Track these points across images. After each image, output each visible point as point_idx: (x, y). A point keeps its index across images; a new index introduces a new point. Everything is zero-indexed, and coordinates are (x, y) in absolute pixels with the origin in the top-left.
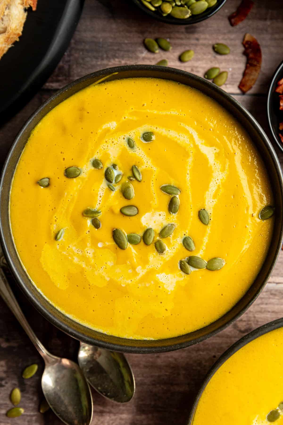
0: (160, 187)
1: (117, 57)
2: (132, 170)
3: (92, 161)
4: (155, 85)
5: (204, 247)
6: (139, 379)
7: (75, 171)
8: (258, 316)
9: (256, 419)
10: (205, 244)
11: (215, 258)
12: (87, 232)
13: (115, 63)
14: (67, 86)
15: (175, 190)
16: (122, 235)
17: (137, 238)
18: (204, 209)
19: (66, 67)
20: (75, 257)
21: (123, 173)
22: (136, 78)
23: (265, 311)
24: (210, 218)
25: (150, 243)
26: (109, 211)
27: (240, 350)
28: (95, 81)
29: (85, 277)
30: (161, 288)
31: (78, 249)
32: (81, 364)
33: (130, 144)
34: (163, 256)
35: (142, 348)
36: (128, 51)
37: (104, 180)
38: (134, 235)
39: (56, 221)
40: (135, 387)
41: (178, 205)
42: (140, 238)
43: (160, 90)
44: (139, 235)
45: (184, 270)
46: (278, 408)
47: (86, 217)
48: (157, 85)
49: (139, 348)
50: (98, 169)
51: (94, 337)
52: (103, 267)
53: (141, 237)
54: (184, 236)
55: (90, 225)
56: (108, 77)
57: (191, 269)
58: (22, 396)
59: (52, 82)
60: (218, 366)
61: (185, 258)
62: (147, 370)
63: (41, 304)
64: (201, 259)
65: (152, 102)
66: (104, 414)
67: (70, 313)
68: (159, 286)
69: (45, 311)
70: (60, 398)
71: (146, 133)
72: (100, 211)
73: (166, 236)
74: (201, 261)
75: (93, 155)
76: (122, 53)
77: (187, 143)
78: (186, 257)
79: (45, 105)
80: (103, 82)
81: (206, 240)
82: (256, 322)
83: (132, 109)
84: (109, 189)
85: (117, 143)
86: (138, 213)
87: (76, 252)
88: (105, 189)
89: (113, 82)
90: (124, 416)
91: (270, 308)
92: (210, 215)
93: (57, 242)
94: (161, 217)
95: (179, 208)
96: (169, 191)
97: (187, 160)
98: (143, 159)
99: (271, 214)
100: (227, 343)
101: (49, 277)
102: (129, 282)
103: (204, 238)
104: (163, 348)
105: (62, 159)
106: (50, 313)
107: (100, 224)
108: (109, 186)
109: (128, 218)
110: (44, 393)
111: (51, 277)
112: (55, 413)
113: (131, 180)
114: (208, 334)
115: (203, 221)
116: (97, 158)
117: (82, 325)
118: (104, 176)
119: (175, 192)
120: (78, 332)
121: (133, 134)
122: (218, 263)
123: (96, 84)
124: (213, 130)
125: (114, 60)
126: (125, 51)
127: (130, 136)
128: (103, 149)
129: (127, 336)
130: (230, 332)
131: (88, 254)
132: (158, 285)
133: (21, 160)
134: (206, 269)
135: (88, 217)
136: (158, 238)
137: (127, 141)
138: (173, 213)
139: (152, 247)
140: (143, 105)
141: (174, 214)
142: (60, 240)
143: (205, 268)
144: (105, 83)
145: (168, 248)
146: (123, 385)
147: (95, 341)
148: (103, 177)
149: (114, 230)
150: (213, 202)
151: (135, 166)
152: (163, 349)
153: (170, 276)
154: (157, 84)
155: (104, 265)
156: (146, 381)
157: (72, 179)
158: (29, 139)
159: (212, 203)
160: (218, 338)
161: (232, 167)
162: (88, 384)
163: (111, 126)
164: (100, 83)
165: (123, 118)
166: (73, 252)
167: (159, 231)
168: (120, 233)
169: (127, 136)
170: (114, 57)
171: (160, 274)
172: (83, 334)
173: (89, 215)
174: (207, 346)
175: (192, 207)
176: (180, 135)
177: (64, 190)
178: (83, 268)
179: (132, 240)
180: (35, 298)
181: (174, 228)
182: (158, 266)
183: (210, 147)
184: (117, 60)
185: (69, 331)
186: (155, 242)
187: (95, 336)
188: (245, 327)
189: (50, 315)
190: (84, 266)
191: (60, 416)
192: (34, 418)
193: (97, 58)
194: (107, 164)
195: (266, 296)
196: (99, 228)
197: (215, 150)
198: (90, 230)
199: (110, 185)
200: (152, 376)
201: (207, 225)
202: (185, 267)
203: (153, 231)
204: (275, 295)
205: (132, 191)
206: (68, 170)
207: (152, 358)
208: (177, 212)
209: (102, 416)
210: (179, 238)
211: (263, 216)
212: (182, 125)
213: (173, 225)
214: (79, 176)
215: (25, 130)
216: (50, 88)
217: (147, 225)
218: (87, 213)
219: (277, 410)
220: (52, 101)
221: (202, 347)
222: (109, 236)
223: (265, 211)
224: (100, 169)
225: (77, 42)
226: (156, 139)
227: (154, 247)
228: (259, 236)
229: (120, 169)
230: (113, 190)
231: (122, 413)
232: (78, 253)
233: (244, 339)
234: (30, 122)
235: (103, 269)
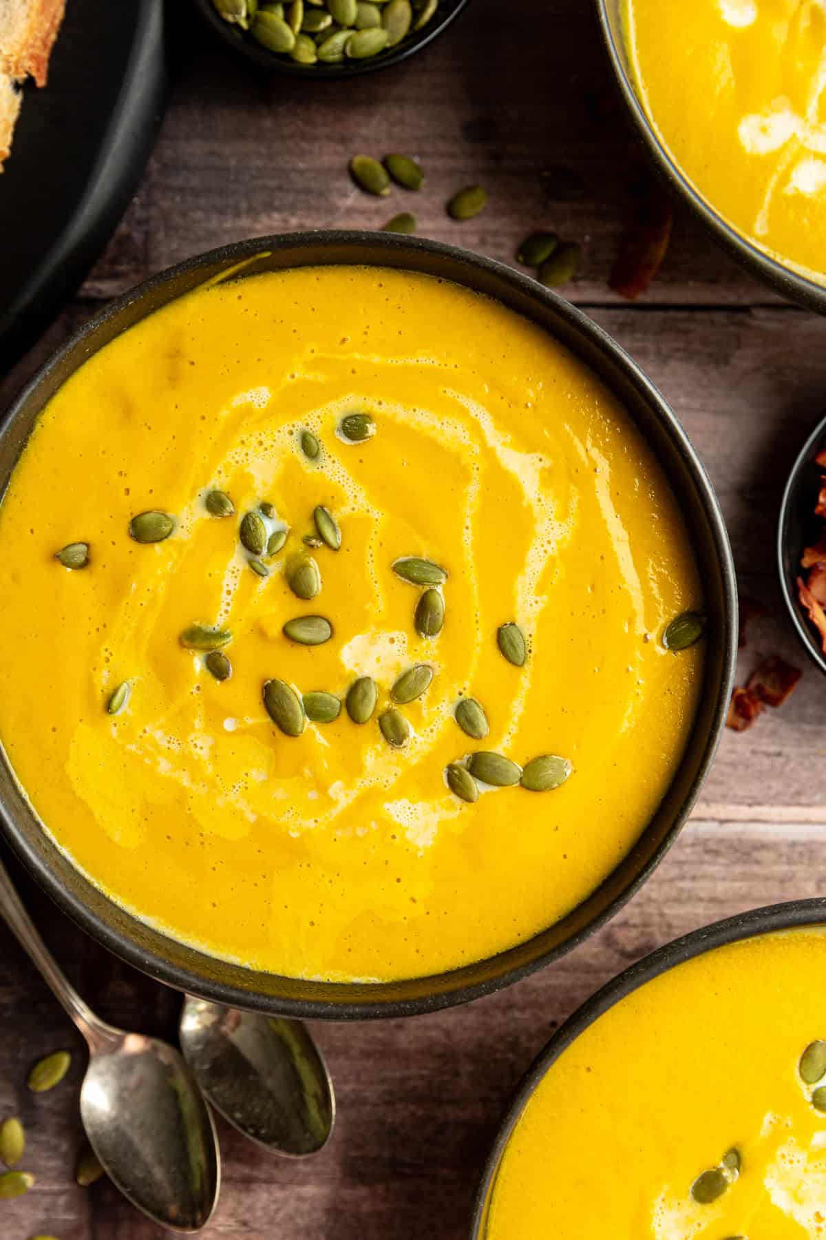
0: (392, 566)
1: (278, 210)
2: (314, 518)
3: (204, 496)
4: (375, 285)
5: (513, 726)
6: (348, 1088)
7: (159, 524)
8: (671, 911)
9: (662, 1195)
10: (516, 719)
11: (544, 757)
12: (194, 690)
13: (269, 224)
14: (131, 291)
15: (432, 572)
16: (287, 696)
17: (330, 703)
18: (513, 624)
19: (138, 237)
20: (159, 759)
21: (290, 527)
22: (321, 267)
23: (690, 898)
24: (529, 648)
25: (366, 719)
26: (252, 630)
27: (617, 1007)
28: (210, 277)
29: (188, 812)
30: (397, 841)
31: (171, 738)
32: (188, 1050)
33: (308, 446)
34: (402, 752)
35: (346, 1005)
36: (308, 191)
37: (238, 547)
38: (321, 698)
39: (108, 660)
40: (334, 1112)
41: (441, 614)
42: (339, 704)
43: (387, 300)
44: (336, 696)
45: (459, 791)
46: (722, 1165)
47: (189, 648)
48: (381, 285)
49: (336, 1005)
50: (223, 517)
51: (213, 976)
52: (239, 785)
53: (341, 703)
54: (459, 699)
55: (201, 671)
56: (244, 264)
57: (479, 788)
58: (28, 1141)
59: (100, 278)
60: (553, 1053)
61: (461, 759)
62: (370, 1064)
63: (67, 889)
64: (505, 761)
65: (366, 333)
66: (254, 1186)
67: (149, 912)
68: (392, 834)
69: (80, 908)
70: (130, 1144)
71: (351, 417)
72: (228, 631)
73: (409, 699)
74: (505, 764)
75: (207, 478)
76: (290, 198)
77: (464, 441)
78: (463, 756)
79: (72, 344)
80: (233, 278)
81: (518, 707)
82: (665, 929)
83: (313, 351)
84: (251, 569)
85: (272, 446)
86: (331, 637)
87: (164, 744)
88: (240, 572)
89: (261, 277)
90: (309, 1190)
91: (703, 888)
92: (530, 639)
93: (110, 719)
94: (396, 646)
95: (443, 622)
96: (415, 574)
97: (464, 491)
98: (344, 490)
99: (695, 634)
100: (586, 986)
101: (90, 814)
102: (309, 823)
103: (514, 702)
104: (402, 1005)
105: (123, 491)
106: (93, 914)
107: (229, 667)
108: (251, 563)
109: (304, 649)
110: (89, 1130)
111: (97, 815)
112: (117, 1184)
113: (312, 546)
114: (526, 966)
115: (510, 656)
116: (218, 488)
117: (182, 946)
118: (239, 535)
119: (432, 577)
120: (171, 965)
121: (316, 419)
122: (552, 769)
123: (213, 286)
124: (535, 407)
125: (270, 217)
126: (298, 192)
127: (308, 425)
128: (234, 463)
129: (306, 973)
130: (596, 956)
131: (198, 750)
132: (389, 833)
133: (11, 495)
134: (520, 788)
135: (195, 648)
136: (386, 704)
137: (300, 441)
138: (427, 634)
139: (371, 729)
140: (344, 340)
141: (429, 637)
142: (120, 712)
143: (518, 783)
144: (236, 282)
145: (416, 732)
146: (300, 1106)
147: (216, 988)
148: (236, 538)
149: (266, 684)
150: (536, 602)
151: (322, 507)
152: (404, 1009)
153: (420, 806)
154: (378, 283)
155: (240, 781)
156: (367, 1094)
157: (148, 546)
158: (30, 438)
159: (534, 605)
160: (562, 974)
161: (589, 508)
162: (206, 1103)
163: (256, 401)
164: (222, 282)
165: (288, 376)
166: (156, 746)
167: (389, 686)
168: (283, 692)
169: (300, 425)
170: (270, 207)
171: (395, 801)
172: (185, 971)
173: (197, 643)
174: (533, 996)
175: (478, 618)
176: (445, 422)
177: (129, 575)
178: (184, 787)
179: (315, 711)
180: (51, 872)
181: (431, 675)
182: (387, 781)
183: (528, 452)
184: (276, 216)
185: (145, 961)
186: (379, 714)
187: (218, 974)
188: (636, 943)
189: (94, 920)
190: (185, 782)
191: (133, 1194)
192: (62, 1200)
193: (221, 211)
194: (247, 504)
195: (693, 858)
196: (225, 678)
197: (541, 460)
198: (200, 686)
199: (254, 561)
200: (383, 1081)
201: (522, 665)
202: (464, 784)
203: (373, 684)
204: (716, 853)
205: (314, 575)
206: (138, 520)
207: (382, 1030)
208: (438, 632)
209: (248, 1190)
210: (444, 704)
211: (673, 639)
212: (448, 394)
213: (429, 667)
214: (170, 538)
215: (19, 412)
216: (93, 294)
217: (355, 670)
218: (193, 637)
219: (720, 1170)
220: (91, 333)
221: (518, 998)
222: (253, 699)
223: (680, 627)
224: (227, 517)
225: (165, 168)
226: (377, 433)
227: (377, 728)
228: (665, 694)
229: (282, 515)
230: (264, 573)
231: (303, 1183)
232: (169, 748)
233: (625, 978)
234: (33, 391)
235: (239, 790)
